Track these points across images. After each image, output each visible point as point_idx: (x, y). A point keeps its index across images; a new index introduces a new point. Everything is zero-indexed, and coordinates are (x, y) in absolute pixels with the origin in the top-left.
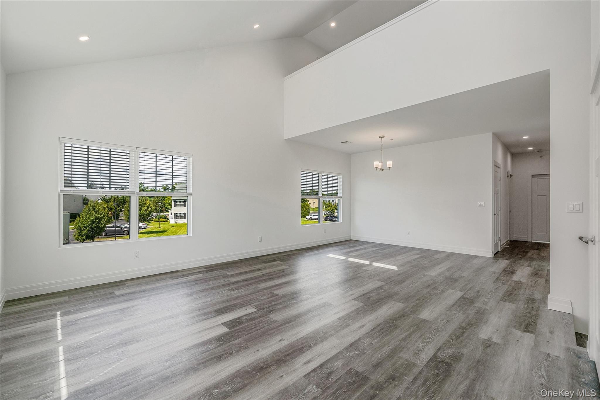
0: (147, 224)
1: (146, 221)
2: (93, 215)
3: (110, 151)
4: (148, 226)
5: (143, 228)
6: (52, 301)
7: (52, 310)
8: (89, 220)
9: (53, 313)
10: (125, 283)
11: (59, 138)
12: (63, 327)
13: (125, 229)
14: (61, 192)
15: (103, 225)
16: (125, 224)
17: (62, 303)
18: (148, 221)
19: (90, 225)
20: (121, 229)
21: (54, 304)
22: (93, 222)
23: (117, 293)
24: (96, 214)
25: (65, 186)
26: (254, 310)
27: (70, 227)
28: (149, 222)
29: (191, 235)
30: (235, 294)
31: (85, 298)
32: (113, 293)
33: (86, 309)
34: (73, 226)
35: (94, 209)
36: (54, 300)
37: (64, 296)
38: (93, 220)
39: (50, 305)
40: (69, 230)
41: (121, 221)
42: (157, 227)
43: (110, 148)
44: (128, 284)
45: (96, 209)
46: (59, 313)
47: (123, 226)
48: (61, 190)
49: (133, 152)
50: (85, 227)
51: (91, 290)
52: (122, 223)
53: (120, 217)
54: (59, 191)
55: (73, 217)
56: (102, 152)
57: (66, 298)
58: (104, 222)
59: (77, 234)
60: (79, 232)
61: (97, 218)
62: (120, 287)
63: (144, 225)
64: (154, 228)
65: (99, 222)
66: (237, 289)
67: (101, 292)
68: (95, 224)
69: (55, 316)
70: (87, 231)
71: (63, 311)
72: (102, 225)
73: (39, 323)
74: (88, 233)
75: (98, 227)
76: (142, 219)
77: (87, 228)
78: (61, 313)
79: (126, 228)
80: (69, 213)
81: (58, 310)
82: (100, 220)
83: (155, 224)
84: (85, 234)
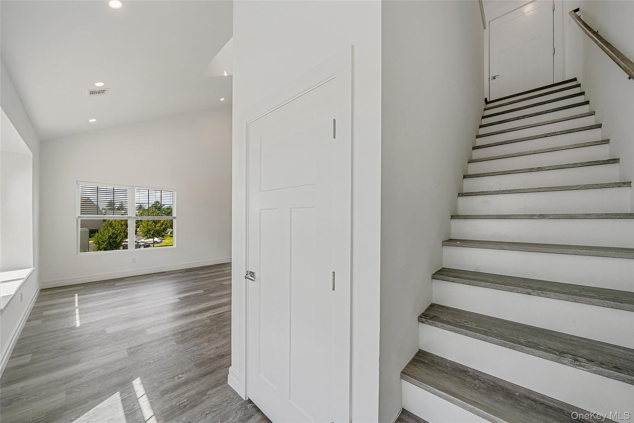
0: (163, 239)
1: (161, 236)
2: (110, 231)
3: (114, 189)
4: (163, 241)
5: (159, 243)
6: (73, 289)
7: (73, 293)
8: (106, 236)
9: (73, 294)
10: (124, 279)
11: (77, 181)
12: (79, 301)
13: (142, 244)
14: (78, 218)
15: (120, 240)
16: (142, 239)
17: (79, 290)
18: (163, 236)
19: (107, 240)
20: (138, 244)
21: (74, 291)
22: (110, 237)
23: (117, 284)
24: (113, 230)
25: (81, 214)
26: (203, 292)
27: (90, 242)
28: (164, 238)
29: (176, 247)
30: (196, 284)
31: (95, 287)
32: (115, 284)
33: (95, 293)
34: (92, 241)
35: (111, 226)
36: (73, 288)
37: (81, 286)
38: (110, 235)
39: (71, 291)
40: (89, 245)
41: (138, 236)
42: (171, 242)
43: (114, 187)
44: (126, 279)
45: (113, 226)
46: (76, 295)
47: (140, 241)
48: (78, 217)
49: (131, 190)
50: (103, 242)
51: (100, 283)
52: (140, 238)
53: (137, 233)
54: (77, 217)
55: (92, 232)
56: (107, 190)
57: (82, 287)
58: (121, 238)
59: (96, 248)
60: (98, 246)
61: (113, 234)
62: (120, 281)
63: (159, 240)
64: (169, 242)
65: (116, 238)
66: (199, 281)
67: (107, 284)
68: (112, 239)
69: (74, 296)
70: (105, 245)
71: (79, 293)
72: (118, 240)
73: (64, 299)
74: (106, 247)
75: (115, 242)
76: (157, 234)
77: (105, 243)
78: (78, 295)
79: (142, 242)
80: (88, 230)
81: (76, 293)
82: (117, 236)
83: (170, 239)
84: (103, 248)
